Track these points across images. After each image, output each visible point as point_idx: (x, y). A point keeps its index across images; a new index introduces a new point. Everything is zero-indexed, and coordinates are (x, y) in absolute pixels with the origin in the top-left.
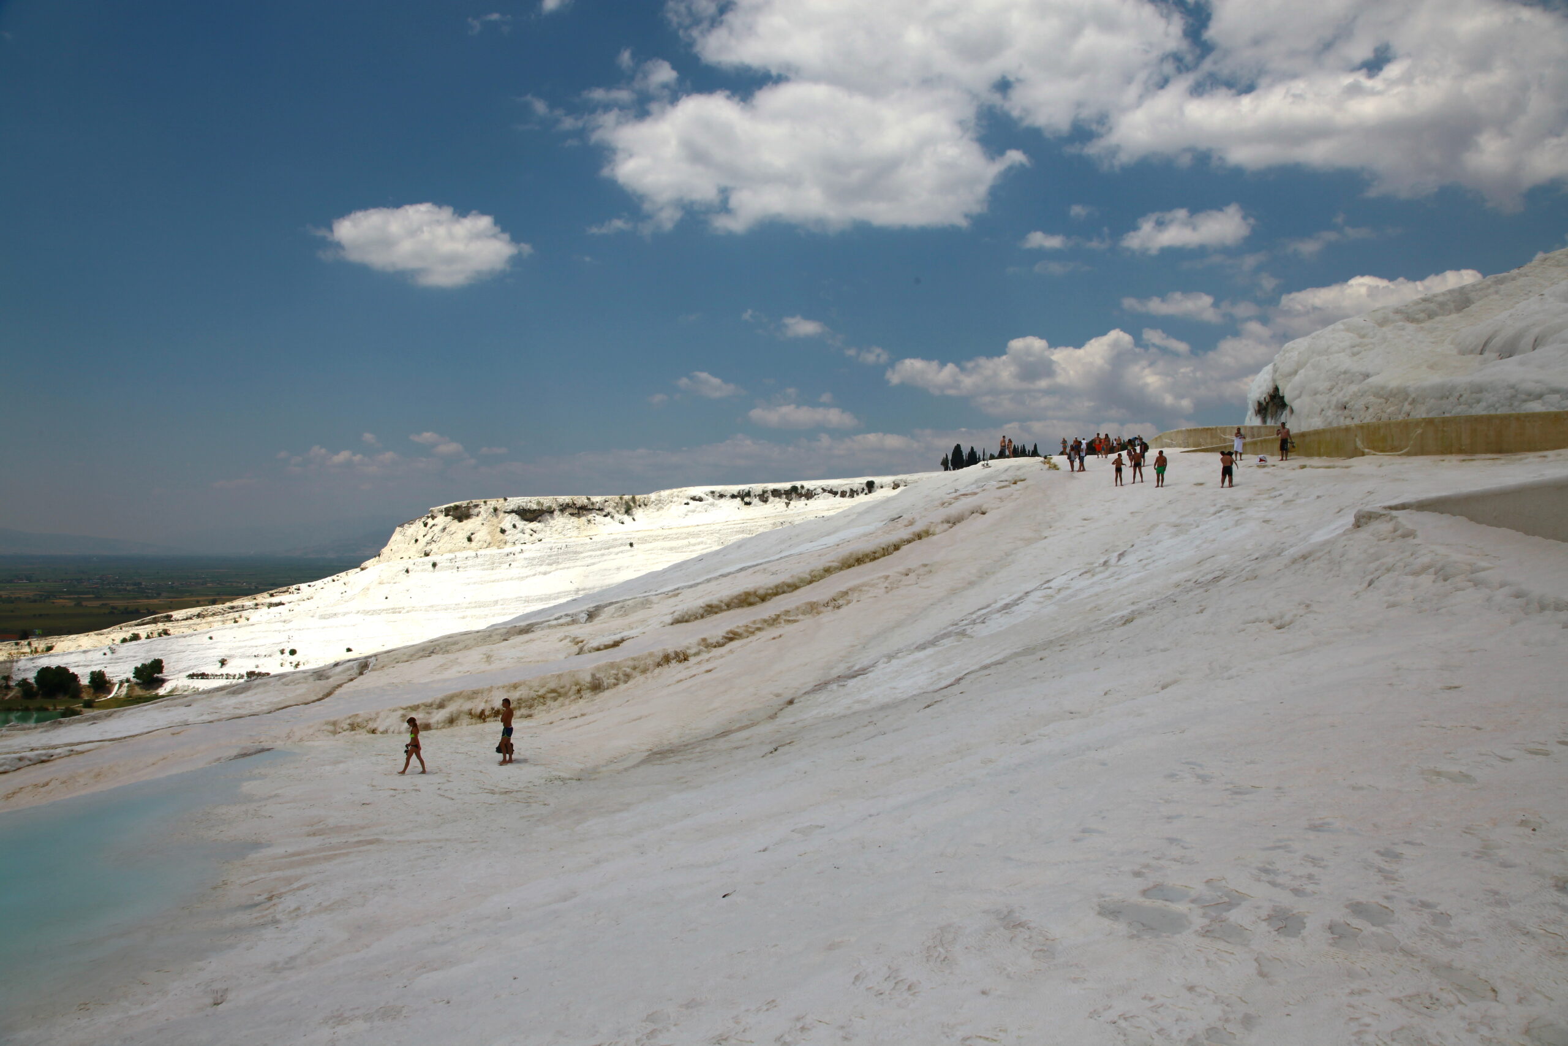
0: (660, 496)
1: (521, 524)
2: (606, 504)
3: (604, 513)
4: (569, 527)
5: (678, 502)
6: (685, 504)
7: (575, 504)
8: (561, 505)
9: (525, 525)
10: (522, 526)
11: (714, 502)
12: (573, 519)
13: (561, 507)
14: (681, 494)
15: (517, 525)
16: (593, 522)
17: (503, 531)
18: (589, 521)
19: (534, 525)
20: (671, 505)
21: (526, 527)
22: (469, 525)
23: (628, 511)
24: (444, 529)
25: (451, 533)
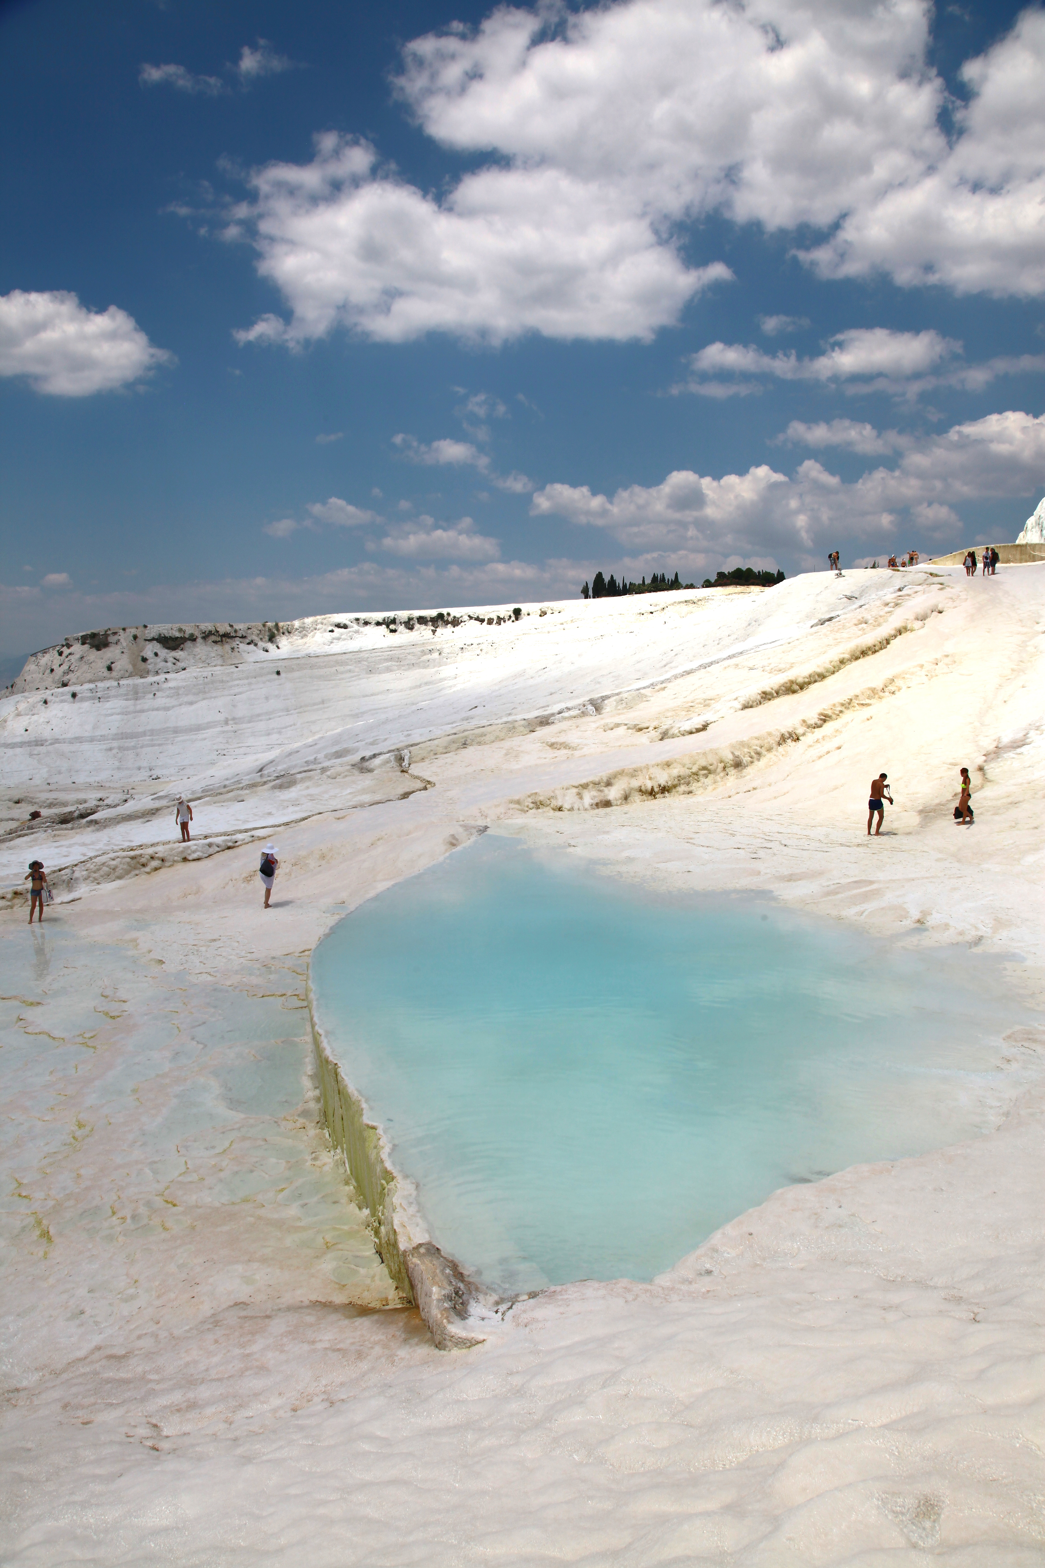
0: (304, 623)
1: (163, 652)
2: (249, 631)
3: (248, 641)
4: (213, 655)
5: (323, 629)
6: (330, 631)
7: (218, 632)
8: (203, 633)
9: (167, 653)
10: (165, 655)
11: (359, 630)
12: (217, 647)
13: (204, 635)
14: (325, 621)
15: (159, 654)
16: (237, 650)
17: (144, 660)
18: (233, 649)
19: (178, 654)
20: (316, 633)
21: (168, 656)
22: (109, 654)
23: (272, 639)
24: (82, 658)
25: (90, 662)
